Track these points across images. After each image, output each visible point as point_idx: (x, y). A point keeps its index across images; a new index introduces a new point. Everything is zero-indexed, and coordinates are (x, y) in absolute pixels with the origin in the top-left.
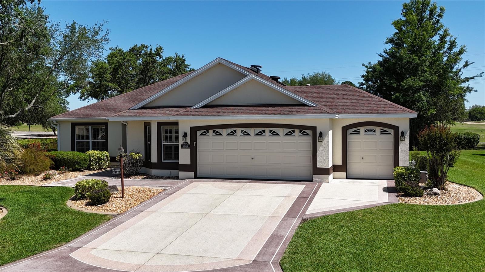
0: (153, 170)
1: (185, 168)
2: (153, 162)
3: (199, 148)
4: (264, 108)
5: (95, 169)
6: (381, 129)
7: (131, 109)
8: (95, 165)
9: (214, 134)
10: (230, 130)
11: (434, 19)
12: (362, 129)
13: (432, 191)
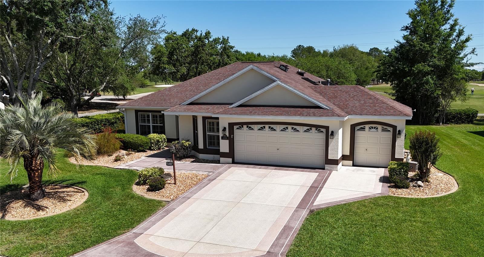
0: (200, 154)
1: (224, 155)
2: (200, 148)
3: (236, 139)
4: (287, 109)
5: (155, 149)
6: (383, 127)
7: (181, 104)
8: (155, 146)
9: (247, 129)
10: (260, 126)
11: (445, 9)
12: (367, 127)
13: (417, 183)
